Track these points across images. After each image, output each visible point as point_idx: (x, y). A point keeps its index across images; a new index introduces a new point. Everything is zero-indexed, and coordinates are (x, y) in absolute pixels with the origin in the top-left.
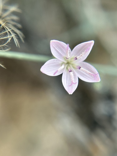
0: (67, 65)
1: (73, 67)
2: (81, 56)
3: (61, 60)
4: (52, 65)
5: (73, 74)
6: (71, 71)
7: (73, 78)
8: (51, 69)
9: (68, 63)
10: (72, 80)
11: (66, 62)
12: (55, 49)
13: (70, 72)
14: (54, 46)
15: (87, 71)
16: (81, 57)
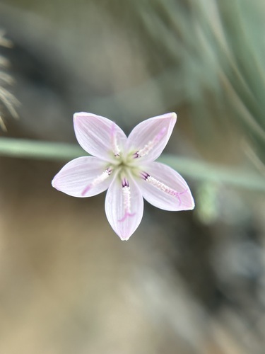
0: (120, 169)
1: (134, 174)
2: (147, 149)
3: (103, 158)
4: (80, 170)
5: (129, 193)
6: (126, 185)
7: (129, 202)
8: (80, 181)
9: (122, 164)
10: (125, 207)
11: (116, 163)
12: (87, 132)
13: (123, 186)
14: (84, 125)
15: (163, 185)
16: (147, 153)
